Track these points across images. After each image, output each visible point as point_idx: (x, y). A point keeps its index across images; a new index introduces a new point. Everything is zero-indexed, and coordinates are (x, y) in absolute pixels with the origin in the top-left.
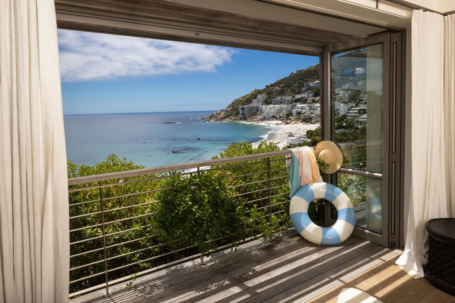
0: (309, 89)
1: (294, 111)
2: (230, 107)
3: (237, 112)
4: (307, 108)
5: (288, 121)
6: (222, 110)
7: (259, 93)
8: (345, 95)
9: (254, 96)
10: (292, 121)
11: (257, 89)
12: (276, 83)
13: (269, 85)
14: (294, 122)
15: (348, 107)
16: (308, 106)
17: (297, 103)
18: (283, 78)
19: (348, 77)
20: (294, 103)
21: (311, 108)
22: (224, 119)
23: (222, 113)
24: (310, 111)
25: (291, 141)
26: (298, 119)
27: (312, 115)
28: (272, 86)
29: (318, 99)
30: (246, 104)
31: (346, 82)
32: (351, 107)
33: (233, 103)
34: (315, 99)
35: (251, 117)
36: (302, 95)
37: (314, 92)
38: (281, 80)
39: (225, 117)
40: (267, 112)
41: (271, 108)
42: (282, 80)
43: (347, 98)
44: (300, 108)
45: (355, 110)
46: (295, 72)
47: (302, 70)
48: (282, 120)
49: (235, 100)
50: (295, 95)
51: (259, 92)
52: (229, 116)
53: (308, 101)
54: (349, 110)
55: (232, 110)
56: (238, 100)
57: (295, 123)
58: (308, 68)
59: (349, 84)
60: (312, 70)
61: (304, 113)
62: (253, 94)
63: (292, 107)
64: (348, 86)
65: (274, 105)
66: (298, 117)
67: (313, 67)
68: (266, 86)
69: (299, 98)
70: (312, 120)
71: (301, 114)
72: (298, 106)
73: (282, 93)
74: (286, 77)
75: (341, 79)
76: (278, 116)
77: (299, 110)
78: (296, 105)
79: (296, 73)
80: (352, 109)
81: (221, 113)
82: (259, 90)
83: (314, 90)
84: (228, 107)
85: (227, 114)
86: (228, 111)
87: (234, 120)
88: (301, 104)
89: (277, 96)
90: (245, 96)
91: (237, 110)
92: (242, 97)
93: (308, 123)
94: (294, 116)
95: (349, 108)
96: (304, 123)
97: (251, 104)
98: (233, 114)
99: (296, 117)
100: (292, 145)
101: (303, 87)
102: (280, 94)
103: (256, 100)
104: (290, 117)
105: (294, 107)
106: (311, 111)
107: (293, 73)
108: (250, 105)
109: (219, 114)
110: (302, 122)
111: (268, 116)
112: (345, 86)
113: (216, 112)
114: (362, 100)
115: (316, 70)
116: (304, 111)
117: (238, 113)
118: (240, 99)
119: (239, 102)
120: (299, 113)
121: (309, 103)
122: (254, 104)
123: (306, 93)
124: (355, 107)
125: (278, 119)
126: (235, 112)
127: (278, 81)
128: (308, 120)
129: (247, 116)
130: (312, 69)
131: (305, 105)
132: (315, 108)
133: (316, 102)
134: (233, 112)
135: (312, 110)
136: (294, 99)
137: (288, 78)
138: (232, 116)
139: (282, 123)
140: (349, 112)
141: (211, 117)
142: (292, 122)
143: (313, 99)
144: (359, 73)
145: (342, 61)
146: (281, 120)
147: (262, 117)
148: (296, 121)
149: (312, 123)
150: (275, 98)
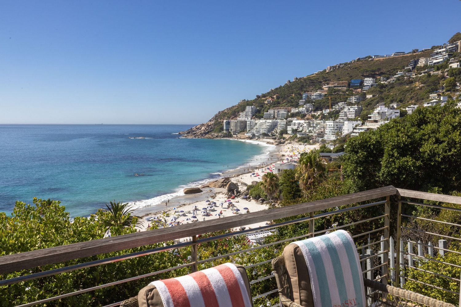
0: (308, 101)
1: (289, 128)
2: (213, 120)
3: (220, 126)
4: (305, 125)
5: (282, 140)
6: (203, 125)
7: (248, 105)
8: (351, 111)
9: (241, 107)
10: (287, 140)
11: (246, 100)
12: (269, 93)
13: (260, 95)
14: (289, 141)
15: (353, 124)
16: (306, 123)
17: (294, 119)
18: (278, 86)
19: (355, 89)
20: (290, 119)
21: (309, 125)
22: (204, 135)
23: (203, 128)
24: (308, 128)
25: (279, 165)
26: (293, 138)
27: (311, 134)
28: (264, 96)
29: (319, 114)
30: (232, 117)
31: (352, 95)
32: (356, 126)
33: (216, 116)
34: (315, 114)
35: (237, 133)
36: (300, 108)
37: (314, 105)
38: (275, 89)
39: (206, 134)
40: (256, 128)
41: (262, 124)
42: (277, 89)
43: (353, 114)
44: (297, 124)
45: (361, 129)
46: (293, 80)
47: (301, 78)
48: (275, 139)
49: (219, 112)
50: (291, 108)
51: (249, 103)
52: (211, 131)
53: (307, 116)
54: (354, 129)
55: (215, 124)
56: (222, 112)
57: (290, 143)
58: (308, 76)
59: (356, 97)
60: (312, 79)
61: (301, 131)
62: (241, 106)
63: (287, 123)
64: (355, 99)
65: (265, 120)
66: (293, 136)
67: (315, 75)
68: (257, 96)
69: (296, 113)
70: (311, 140)
71: (297, 131)
72: (294, 122)
73: (276, 104)
74: (281, 86)
75: (347, 90)
76: (270, 134)
77: (295, 127)
78: (292, 121)
79: (294, 82)
80: (357, 127)
81: (201, 128)
82: (248, 101)
83: (314, 103)
84: (210, 121)
85: (208, 129)
86: (210, 125)
87: (217, 136)
88: (297, 119)
89: (269, 109)
90: (231, 108)
91: (221, 125)
92: (227, 109)
93: (305, 144)
94: (289, 134)
95: (354, 126)
96: (300, 143)
97: (238, 118)
98: (215, 129)
99: (292, 136)
100: (281, 170)
101: (301, 98)
102: (273, 107)
103: (244, 113)
104: (284, 136)
105: (289, 124)
106: (310, 129)
107: (289, 81)
108: (236, 118)
109: (198, 129)
110: (299, 141)
111: (258, 133)
112: (351, 100)
113: (196, 127)
114: (370, 118)
115: (318, 78)
116: (301, 129)
117: (222, 129)
118: (225, 111)
119: (224, 114)
120: (295, 131)
121: (308, 119)
122: (242, 117)
123: (305, 106)
124: (361, 125)
125: (269, 137)
126: (218, 127)
127: (272, 91)
128: (305, 140)
129: (232, 133)
130: (312, 77)
131: (302, 121)
132: (314, 126)
133: (316, 118)
134: (216, 127)
135: (311, 127)
136: (289, 114)
137: (284, 87)
138: (215, 132)
139: (274, 142)
140: (354, 131)
141: (189, 133)
142: (286, 142)
143: (313, 114)
144: (368, 84)
145: (349, 69)
146: (273, 139)
147: (250, 134)
148: (291, 141)
149: (310, 144)
150: (267, 112)
